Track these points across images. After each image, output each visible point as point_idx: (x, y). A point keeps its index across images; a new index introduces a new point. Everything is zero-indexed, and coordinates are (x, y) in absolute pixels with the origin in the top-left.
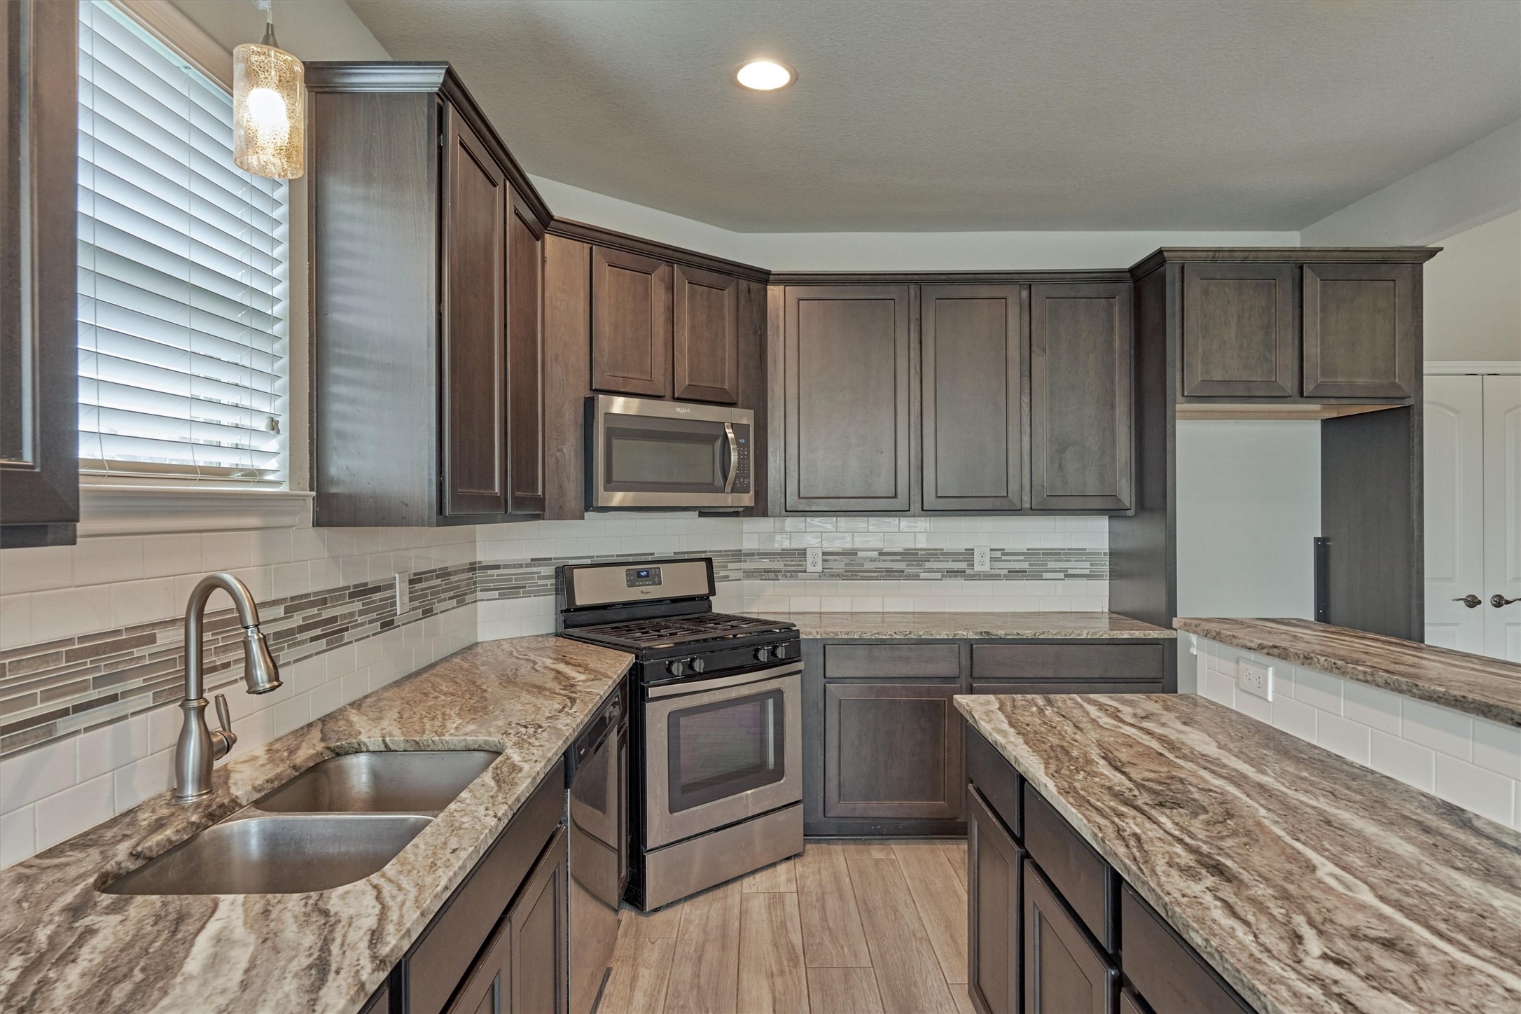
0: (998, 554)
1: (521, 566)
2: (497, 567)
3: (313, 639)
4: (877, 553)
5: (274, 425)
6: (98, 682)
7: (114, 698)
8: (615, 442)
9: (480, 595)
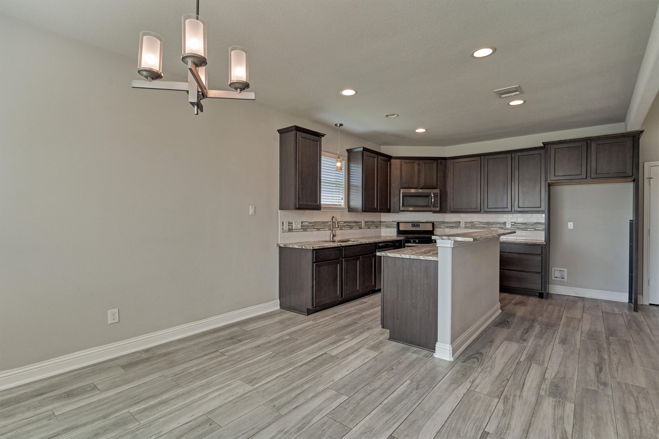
0: (513, 223)
1: (390, 222)
2: (385, 222)
3: (348, 227)
4: (479, 223)
5: (342, 199)
6: (324, 226)
7: (325, 228)
8: (405, 198)
9: (382, 227)
